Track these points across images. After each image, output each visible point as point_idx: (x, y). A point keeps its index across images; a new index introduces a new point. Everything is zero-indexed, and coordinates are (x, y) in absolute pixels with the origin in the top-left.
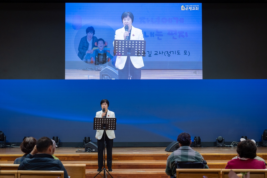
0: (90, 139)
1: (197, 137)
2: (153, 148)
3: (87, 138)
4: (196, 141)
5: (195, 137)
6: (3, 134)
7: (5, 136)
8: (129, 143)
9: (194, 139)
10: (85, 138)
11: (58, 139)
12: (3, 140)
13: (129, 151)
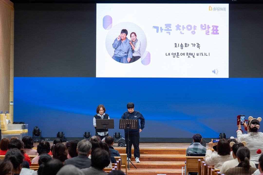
0: (121, 135)
1: (222, 134)
2: (180, 143)
3: (117, 133)
4: (222, 137)
5: (221, 134)
6: (39, 130)
7: (40, 131)
8: (156, 138)
9: (220, 135)
10: (116, 133)
11: (90, 134)
12: (39, 135)
13: (157, 146)
